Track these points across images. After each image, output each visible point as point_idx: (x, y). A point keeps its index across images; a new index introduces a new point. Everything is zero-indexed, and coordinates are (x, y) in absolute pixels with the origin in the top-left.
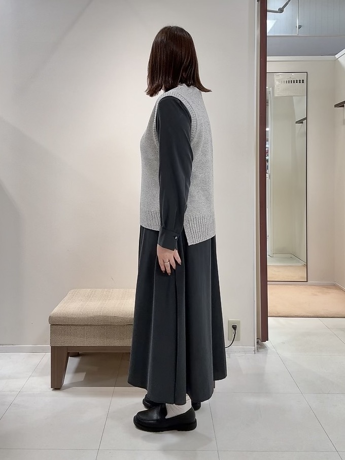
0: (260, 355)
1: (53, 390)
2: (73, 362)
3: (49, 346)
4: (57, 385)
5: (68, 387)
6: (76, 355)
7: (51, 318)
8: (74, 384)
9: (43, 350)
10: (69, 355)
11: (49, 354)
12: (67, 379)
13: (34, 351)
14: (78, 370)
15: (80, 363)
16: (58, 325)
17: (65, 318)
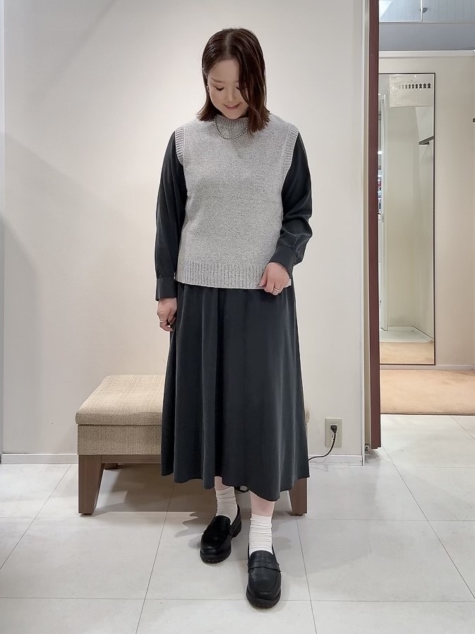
0: (369, 468)
1: (82, 516)
2: (109, 477)
3: (76, 455)
4: (87, 508)
5: (102, 512)
6: (114, 467)
7: (78, 416)
8: (110, 508)
9: (68, 461)
10: (103, 467)
11: (76, 466)
12: (102, 501)
13: (55, 461)
14: (116, 489)
15: (119, 479)
16: (89, 425)
17: (98, 416)
